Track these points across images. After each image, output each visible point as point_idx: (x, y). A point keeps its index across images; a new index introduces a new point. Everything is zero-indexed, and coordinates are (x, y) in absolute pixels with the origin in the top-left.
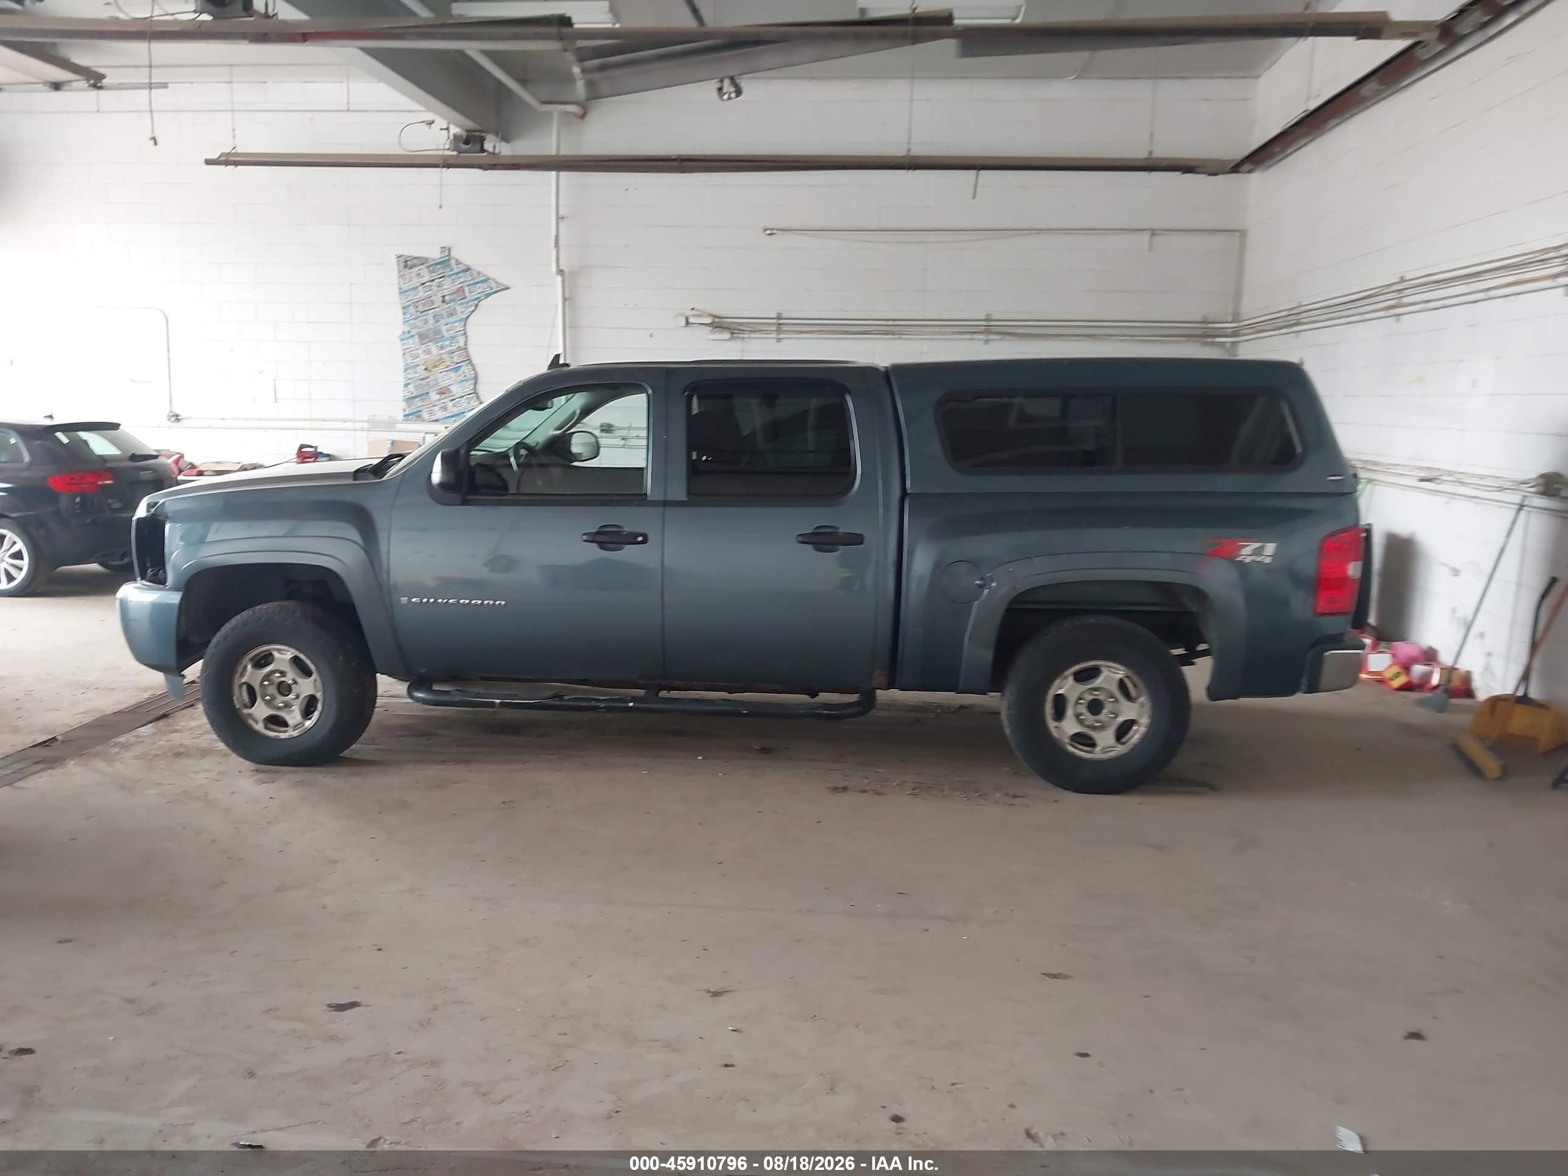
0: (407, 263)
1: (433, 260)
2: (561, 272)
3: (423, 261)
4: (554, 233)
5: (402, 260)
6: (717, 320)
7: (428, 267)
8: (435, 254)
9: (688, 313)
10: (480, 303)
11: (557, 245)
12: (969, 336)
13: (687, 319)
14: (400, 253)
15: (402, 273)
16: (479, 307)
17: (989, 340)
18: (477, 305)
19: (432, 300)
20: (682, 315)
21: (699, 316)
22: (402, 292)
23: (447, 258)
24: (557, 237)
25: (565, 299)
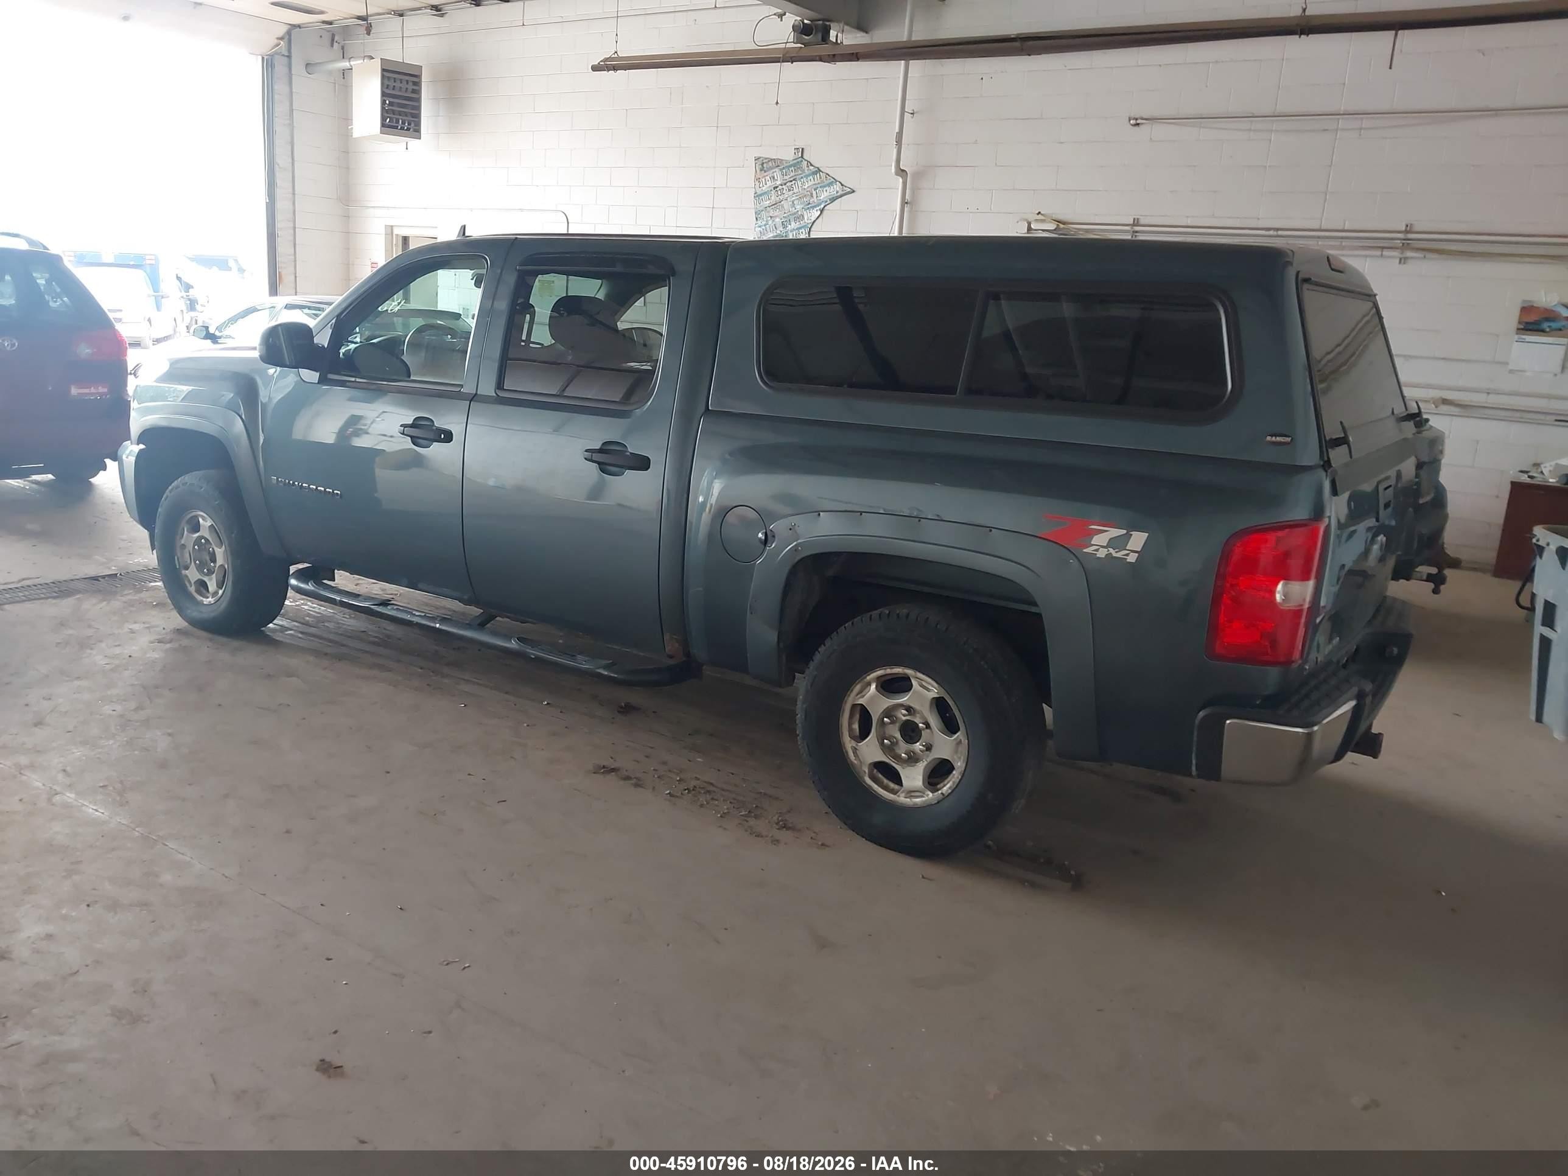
0: (764, 165)
1: (787, 161)
2: (901, 172)
3: (777, 163)
4: (897, 130)
5: (759, 162)
6: (1062, 226)
7: (781, 170)
8: (789, 155)
9: (1032, 217)
10: (826, 208)
11: (899, 142)
12: (1378, 253)
13: (1029, 224)
14: (758, 155)
15: (758, 177)
16: (825, 212)
17: (1406, 258)
18: (822, 211)
19: (782, 205)
20: (1026, 220)
21: (1042, 221)
22: (757, 196)
23: (800, 159)
24: (900, 135)
25: (904, 203)
